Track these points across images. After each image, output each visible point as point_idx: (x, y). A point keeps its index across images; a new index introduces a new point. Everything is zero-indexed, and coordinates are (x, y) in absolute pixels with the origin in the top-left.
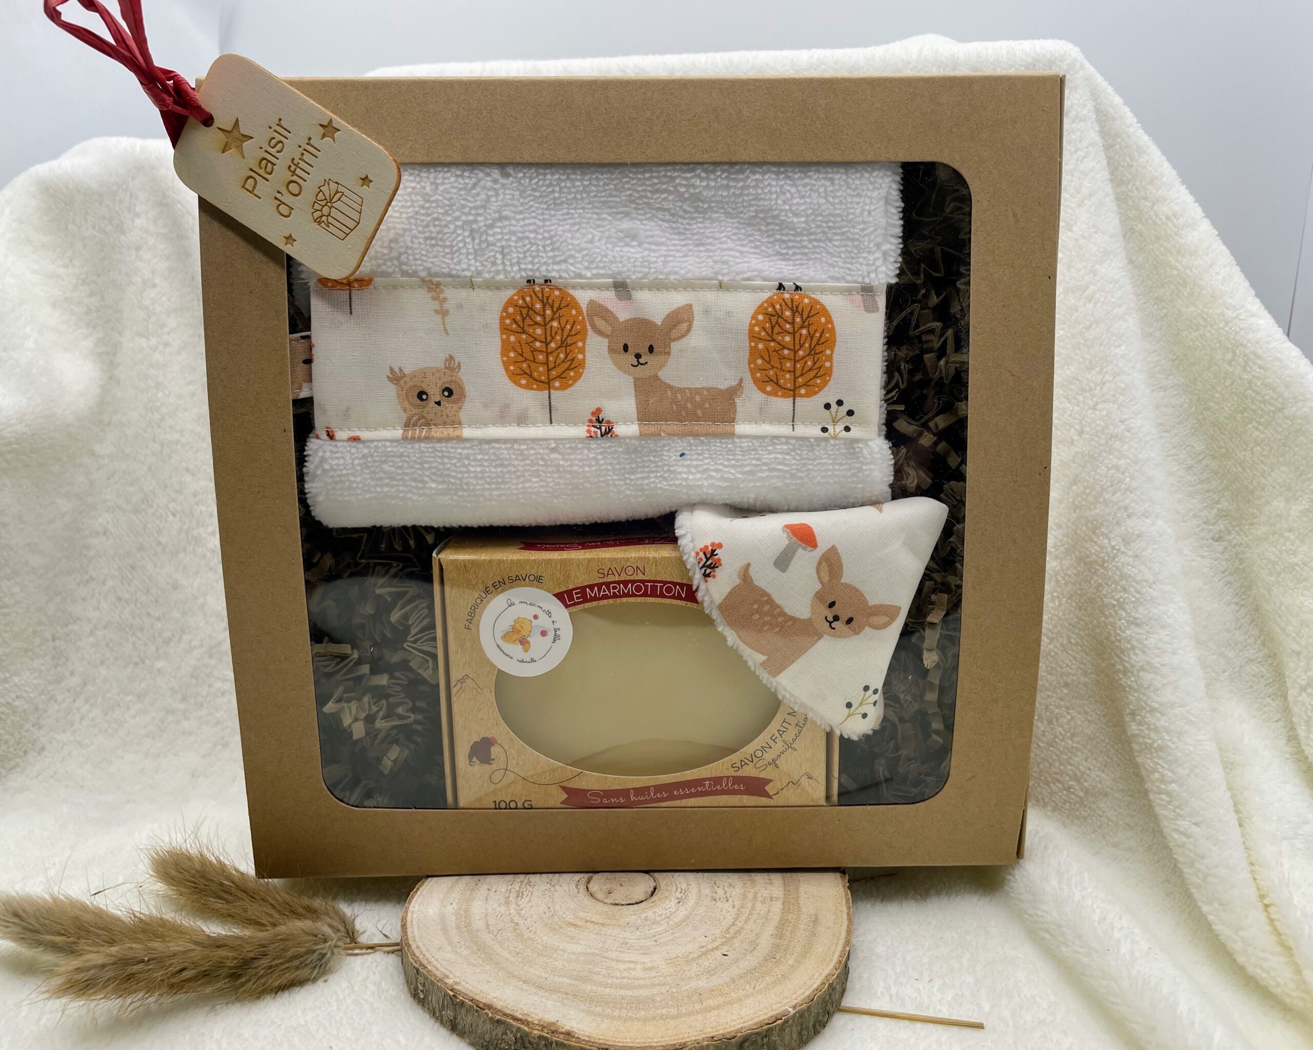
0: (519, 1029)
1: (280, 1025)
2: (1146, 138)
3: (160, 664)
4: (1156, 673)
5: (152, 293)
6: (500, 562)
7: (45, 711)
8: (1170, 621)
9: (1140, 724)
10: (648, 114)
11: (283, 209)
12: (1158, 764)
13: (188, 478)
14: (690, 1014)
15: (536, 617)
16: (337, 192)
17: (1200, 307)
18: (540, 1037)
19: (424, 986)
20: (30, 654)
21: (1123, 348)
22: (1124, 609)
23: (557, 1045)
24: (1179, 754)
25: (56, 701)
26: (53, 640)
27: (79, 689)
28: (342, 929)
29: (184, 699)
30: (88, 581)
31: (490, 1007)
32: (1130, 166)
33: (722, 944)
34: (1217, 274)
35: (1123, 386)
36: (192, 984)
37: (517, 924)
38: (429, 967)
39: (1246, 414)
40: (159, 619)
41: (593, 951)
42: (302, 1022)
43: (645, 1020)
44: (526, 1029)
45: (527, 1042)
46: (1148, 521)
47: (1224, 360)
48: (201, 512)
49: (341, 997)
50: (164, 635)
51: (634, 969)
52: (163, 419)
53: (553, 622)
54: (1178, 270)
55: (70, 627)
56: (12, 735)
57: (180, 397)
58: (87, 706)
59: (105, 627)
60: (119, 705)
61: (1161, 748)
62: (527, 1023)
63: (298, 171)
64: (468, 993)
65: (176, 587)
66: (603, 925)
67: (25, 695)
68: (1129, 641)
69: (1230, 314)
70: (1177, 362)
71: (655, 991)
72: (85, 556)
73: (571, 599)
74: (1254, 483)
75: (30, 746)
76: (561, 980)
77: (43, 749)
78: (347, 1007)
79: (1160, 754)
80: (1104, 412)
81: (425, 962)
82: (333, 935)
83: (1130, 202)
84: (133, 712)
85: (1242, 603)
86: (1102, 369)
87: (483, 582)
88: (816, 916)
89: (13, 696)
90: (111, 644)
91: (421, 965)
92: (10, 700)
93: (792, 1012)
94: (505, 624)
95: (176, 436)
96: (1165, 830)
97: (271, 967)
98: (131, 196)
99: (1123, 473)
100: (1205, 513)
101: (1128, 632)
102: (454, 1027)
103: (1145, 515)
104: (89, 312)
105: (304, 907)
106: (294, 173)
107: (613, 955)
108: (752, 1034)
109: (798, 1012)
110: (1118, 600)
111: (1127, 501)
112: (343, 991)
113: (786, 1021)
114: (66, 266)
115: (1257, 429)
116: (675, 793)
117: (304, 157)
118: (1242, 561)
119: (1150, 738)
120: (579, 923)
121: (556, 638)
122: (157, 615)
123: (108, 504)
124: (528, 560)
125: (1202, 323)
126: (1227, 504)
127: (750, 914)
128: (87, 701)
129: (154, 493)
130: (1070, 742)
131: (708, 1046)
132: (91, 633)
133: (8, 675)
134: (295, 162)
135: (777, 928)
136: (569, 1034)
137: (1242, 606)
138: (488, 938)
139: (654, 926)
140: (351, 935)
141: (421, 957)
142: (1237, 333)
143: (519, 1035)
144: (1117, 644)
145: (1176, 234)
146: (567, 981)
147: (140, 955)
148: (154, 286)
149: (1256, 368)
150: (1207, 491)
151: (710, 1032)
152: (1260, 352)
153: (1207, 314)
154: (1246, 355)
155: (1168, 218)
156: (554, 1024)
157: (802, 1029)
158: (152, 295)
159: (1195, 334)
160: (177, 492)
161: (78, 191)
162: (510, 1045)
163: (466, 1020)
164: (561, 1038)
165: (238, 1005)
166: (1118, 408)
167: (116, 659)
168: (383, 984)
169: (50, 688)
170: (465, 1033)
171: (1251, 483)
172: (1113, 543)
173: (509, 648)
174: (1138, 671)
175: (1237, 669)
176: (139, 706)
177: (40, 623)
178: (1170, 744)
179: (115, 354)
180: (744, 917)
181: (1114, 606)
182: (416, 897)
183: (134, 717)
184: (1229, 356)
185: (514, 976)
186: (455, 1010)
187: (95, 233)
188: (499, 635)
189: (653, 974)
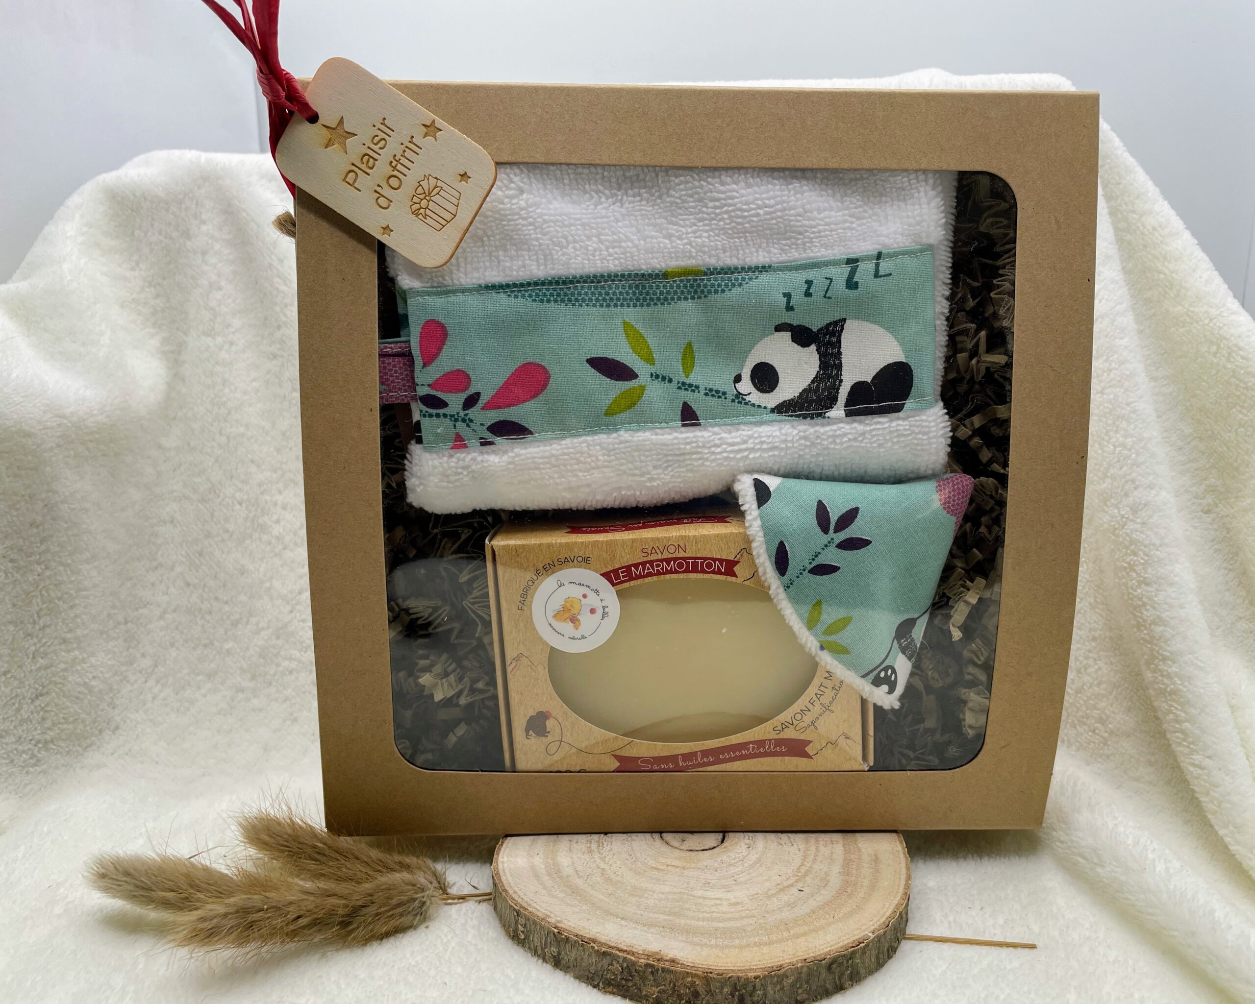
0: (625, 959)
1: (393, 966)
2: (1132, 159)
3: (229, 645)
4: (1166, 626)
5: (218, 295)
6: (549, 545)
7: (119, 692)
8: (1176, 579)
9: (1154, 672)
10: (719, 122)
11: (382, 201)
12: (1171, 706)
13: (253, 469)
14: (781, 941)
15: (585, 596)
16: (436, 187)
17: (1186, 306)
18: (647, 965)
19: (525, 926)
20: (105, 636)
21: (1126, 340)
22: (1135, 571)
23: (663, 972)
24: (1190, 696)
25: (128, 682)
26: (126, 623)
27: (150, 670)
28: (435, 882)
29: (253, 678)
30: (156, 568)
31: (594, 941)
32: (1119, 184)
33: (796, 882)
34: (1201, 277)
35: (1128, 373)
36: (306, 931)
37: (603, 870)
38: (530, 909)
39: (1230, 400)
40: (227, 603)
41: (679, 890)
42: (413, 963)
43: (741, 947)
44: (633, 958)
45: (633, 971)
46: (1153, 492)
47: (1209, 353)
48: (266, 502)
49: (445, 940)
50: (232, 618)
51: (720, 905)
52: (229, 413)
53: (601, 600)
54: (1164, 274)
55: (141, 611)
56: (89, 714)
57: (245, 393)
58: (159, 687)
59: (174, 611)
60: (189, 685)
61: (1174, 692)
62: (633, 954)
63: (399, 167)
64: (571, 929)
65: (243, 572)
66: (684, 868)
67: (100, 675)
68: (1140, 599)
69: (1214, 312)
70: (1166, 355)
71: (745, 922)
72: (154, 543)
73: (618, 577)
74: (1239, 461)
75: (105, 725)
76: (655, 916)
77: (117, 728)
78: (453, 948)
79: (1174, 696)
80: (1112, 396)
81: (525, 905)
82: (430, 886)
83: (1120, 216)
84: (203, 691)
85: (1230, 567)
86: (1108, 358)
87: (534, 565)
88: (876, 855)
89: (91, 676)
90: (180, 627)
91: (522, 907)
92: (87, 680)
93: (872, 936)
94: (556, 603)
95: (242, 430)
96: (1182, 765)
97: (377, 914)
98: (197, 204)
99: (1130, 450)
100: (1194, 489)
101: (1139, 591)
102: (557, 963)
103: (1151, 487)
104: (154, 313)
105: (395, 863)
106: (395, 168)
107: (700, 893)
108: (839, 956)
109: (877, 937)
110: (1129, 563)
111: (1134, 475)
112: (446, 936)
113: (867, 945)
114: (133, 269)
115: (1240, 412)
116: (721, 757)
117: (406, 154)
118: (1228, 530)
119: (1164, 684)
120: (661, 867)
121: (605, 615)
122: (225, 598)
123: (175, 494)
124: (576, 543)
125: (1188, 320)
126: (1213, 480)
127: (816, 855)
128: (158, 681)
129: (220, 483)
130: (1097, 689)
131: (802, 967)
132: (161, 617)
133: (86, 656)
134: (397, 158)
135: (843, 867)
136: (673, 961)
137: (1230, 570)
138: (580, 882)
139: (732, 868)
140: (443, 888)
141: (520, 900)
142: (1220, 328)
143: (625, 965)
144: (1130, 601)
145: (1161, 242)
146: (662, 917)
147: (259, 904)
148: (220, 289)
149: (1239, 358)
150: (1196, 470)
151: (802, 955)
152: (1241, 344)
153: (1192, 312)
154: (1229, 348)
155: (1154, 229)
156: (657, 953)
157: (879, 953)
158: (219, 297)
159: (1182, 330)
160: (243, 482)
161: (145, 199)
162: (617, 975)
163: (570, 955)
164: (667, 965)
165: (348, 951)
166: (1124, 393)
167: (186, 641)
168: (482, 929)
169: (124, 668)
170: (569, 967)
171: (1236, 460)
172: (1123, 513)
173: (559, 625)
174: (1150, 625)
175: (1229, 626)
176: (209, 685)
177: (114, 607)
178: (1181, 687)
179: (179, 353)
180: (811, 858)
181: (1126, 568)
182: (503, 849)
183: (205, 696)
184: (1214, 348)
185: (611, 914)
186: (559, 945)
187: (161, 238)
188: (550, 614)
189: (739, 908)
